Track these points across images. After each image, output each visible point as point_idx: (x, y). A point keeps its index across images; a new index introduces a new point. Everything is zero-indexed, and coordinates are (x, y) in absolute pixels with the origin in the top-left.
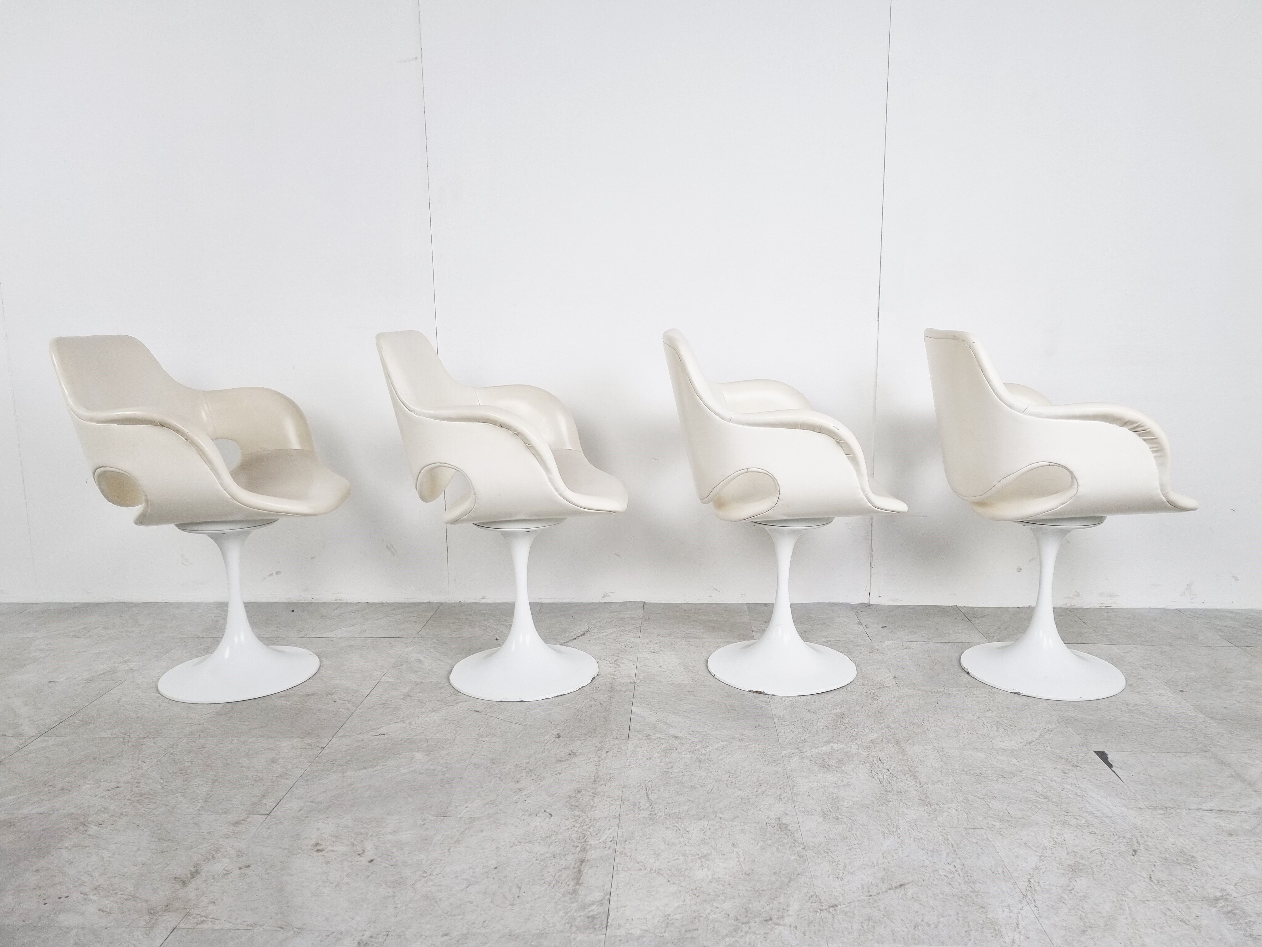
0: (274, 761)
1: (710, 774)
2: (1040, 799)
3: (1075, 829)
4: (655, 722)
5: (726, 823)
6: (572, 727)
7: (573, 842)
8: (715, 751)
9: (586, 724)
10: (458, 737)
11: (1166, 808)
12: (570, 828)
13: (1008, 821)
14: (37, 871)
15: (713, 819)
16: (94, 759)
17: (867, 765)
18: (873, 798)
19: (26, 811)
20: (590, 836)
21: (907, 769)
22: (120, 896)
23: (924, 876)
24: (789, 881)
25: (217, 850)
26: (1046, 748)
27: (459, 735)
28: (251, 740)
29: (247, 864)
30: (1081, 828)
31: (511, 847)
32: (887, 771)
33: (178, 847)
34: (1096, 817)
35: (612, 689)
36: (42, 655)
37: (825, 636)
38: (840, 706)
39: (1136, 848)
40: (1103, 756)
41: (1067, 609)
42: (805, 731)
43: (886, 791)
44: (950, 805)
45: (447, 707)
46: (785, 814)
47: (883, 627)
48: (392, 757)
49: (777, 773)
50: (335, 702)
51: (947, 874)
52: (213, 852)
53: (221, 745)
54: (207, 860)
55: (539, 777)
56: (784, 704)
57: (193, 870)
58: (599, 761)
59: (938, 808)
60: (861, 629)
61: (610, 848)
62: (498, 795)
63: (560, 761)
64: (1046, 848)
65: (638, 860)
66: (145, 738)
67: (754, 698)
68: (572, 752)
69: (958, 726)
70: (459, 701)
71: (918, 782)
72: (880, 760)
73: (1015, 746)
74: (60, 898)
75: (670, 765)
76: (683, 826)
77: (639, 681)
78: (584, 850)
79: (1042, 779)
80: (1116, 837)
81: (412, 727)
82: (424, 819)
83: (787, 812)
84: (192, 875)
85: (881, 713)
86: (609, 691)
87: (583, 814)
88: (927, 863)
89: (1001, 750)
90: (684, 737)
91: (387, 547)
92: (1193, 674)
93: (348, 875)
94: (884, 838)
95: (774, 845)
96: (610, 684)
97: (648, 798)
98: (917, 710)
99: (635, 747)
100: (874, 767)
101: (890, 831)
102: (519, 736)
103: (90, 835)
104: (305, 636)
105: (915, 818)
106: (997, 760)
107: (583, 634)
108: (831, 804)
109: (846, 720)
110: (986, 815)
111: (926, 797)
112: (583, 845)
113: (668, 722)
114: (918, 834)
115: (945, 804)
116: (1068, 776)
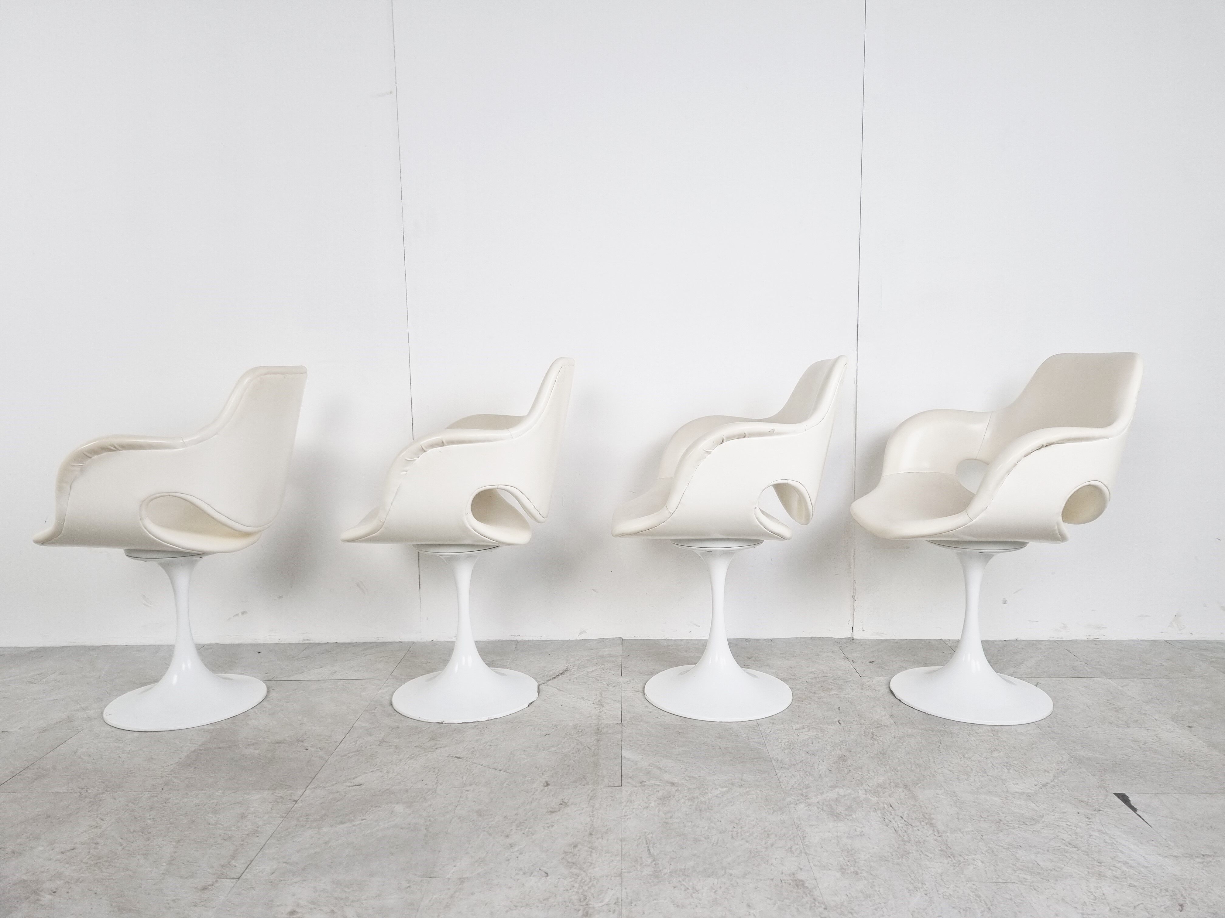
0: (243, 817)
1: (713, 825)
2: (1068, 848)
3: (1112, 881)
4: (648, 767)
5: (738, 880)
6: (561, 774)
7: (574, 905)
8: (715, 798)
9: (575, 769)
10: (440, 787)
11: (1203, 856)
12: (569, 889)
13: (1039, 873)
15: (723, 876)
16: (49, 816)
17: (879, 812)
18: (892, 850)
20: (591, 897)
21: (921, 816)
26: (1063, 790)
27: (441, 784)
28: (218, 794)
30: (1117, 880)
31: (507, 911)
32: (901, 818)
34: (1132, 867)
35: (598, 731)
37: (812, 672)
38: (839, 748)
39: (1181, 902)
40: (1124, 798)
41: (1055, 641)
42: (807, 775)
43: (903, 841)
44: (974, 856)
45: (427, 753)
46: (799, 869)
47: (870, 662)
48: (370, 810)
49: (784, 822)
50: (307, 750)
53: (185, 800)
55: (530, 830)
56: (780, 745)
58: (593, 811)
59: (962, 860)
60: (847, 665)
61: (614, 911)
62: (487, 852)
63: (552, 812)
64: (1086, 904)
66: (103, 793)
67: (748, 739)
68: (563, 802)
69: (966, 767)
70: (439, 746)
71: (936, 830)
72: (891, 806)
73: (1030, 789)
75: (669, 815)
76: (691, 884)
77: (626, 722)
78: (586, 914)
79: (1066, 826)
80: (1158, 890)
81: (390, 776)
82: (409, 881)
83: (801, 867)
85: (883, 755)
86: (595, 733)
87: (582, 873)
89: (1016, 794)
90: (680, 783)
91: (358, 585)
92: (1196, 708)
94: (910, 895)
95: (792, 905)
96: (596, 726)
97: (650, 853)
98: (921, 751)
99: (630, 795)
100: (886, 815)
101: (915, 888)
102: (505, 785)
103: (42, 905)
104: (273, 680)
105: (940, 871)
106: (1015, 805)
107: (563, 673)
108: (847, 856)
109: (849, 763)
110: (1015, 867)
111: (948, 847)
112: (585, 908)
113: (661, 766)
114: (945, 890)
115: (969, 856)
116: (1092, 822)
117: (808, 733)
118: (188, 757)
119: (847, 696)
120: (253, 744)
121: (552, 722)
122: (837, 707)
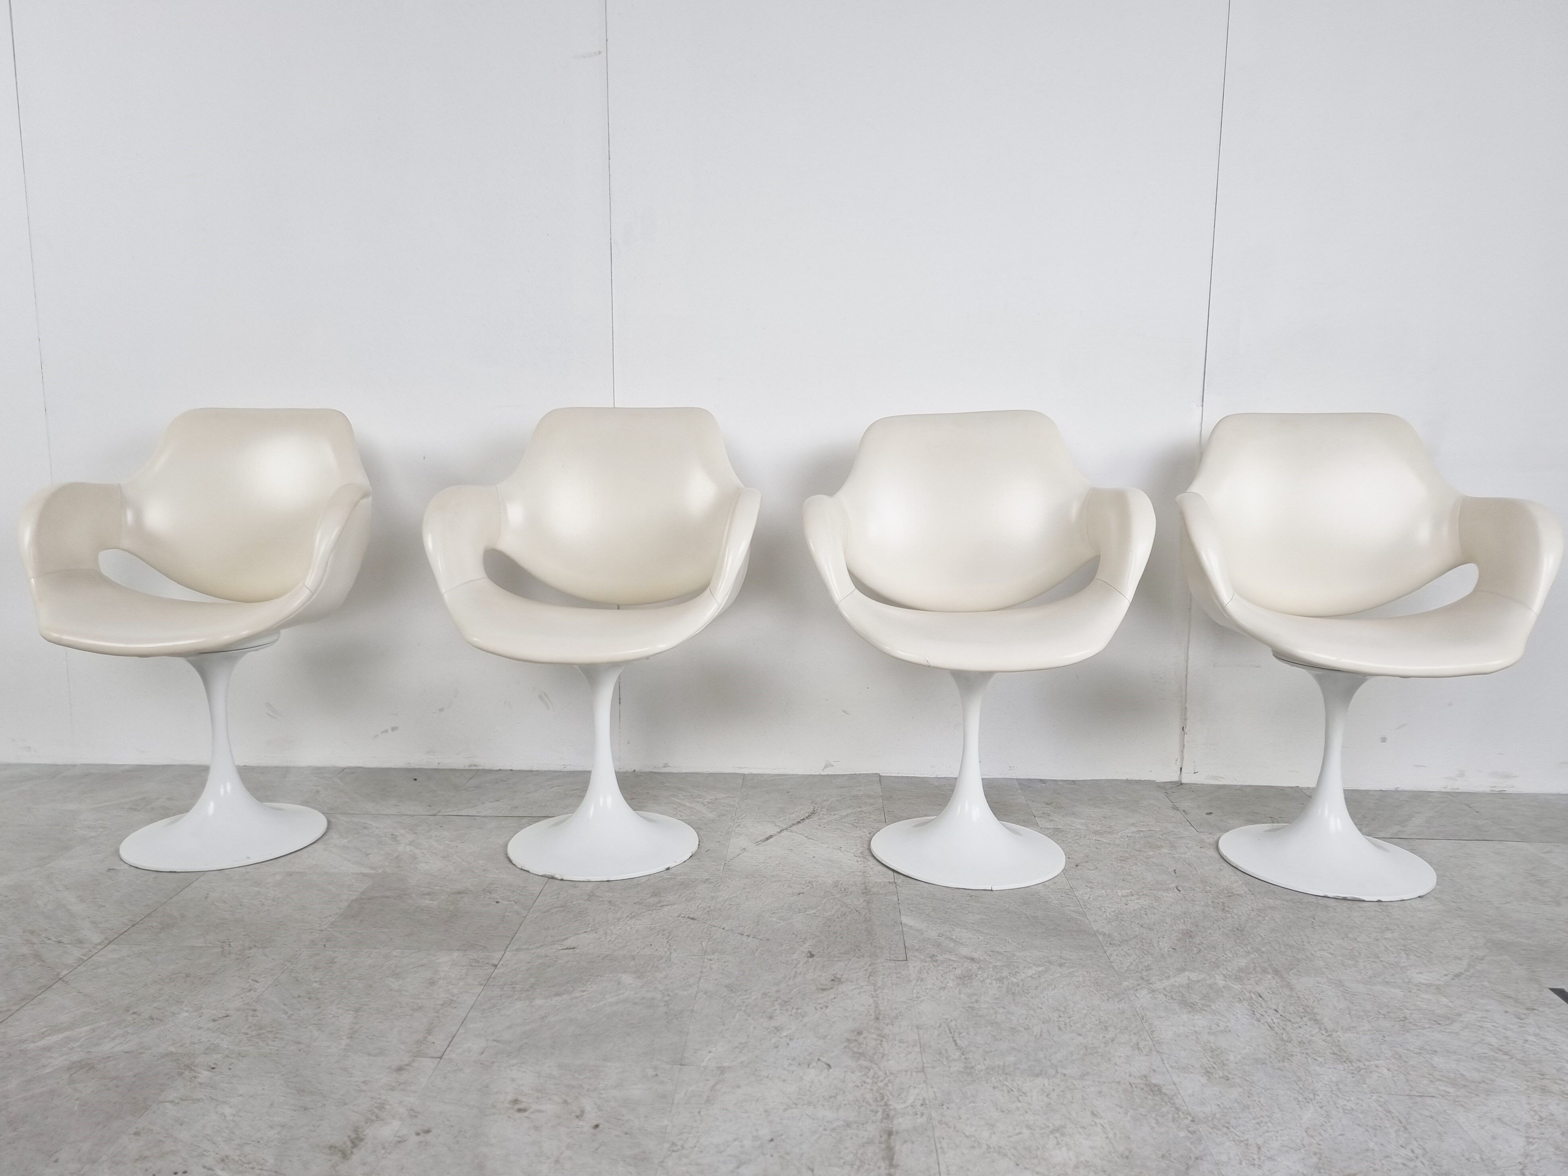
0: (432, 982)
1: (1032, 1012)
2: (1498, 1056)
3: (1560, 1098)
4: (937, 938)
5: (1074, 1082)
6: (826, 943)
7: (870, 1105)
8: (1030, 979)
9: (844, 938)
10: (674, 955)
12: (860, 1085)
13: (1465, 1086)
14: (137, 1134)
15: (1054, 1076)
16: (188, 976)
17: (1245, 1003)
18: (1269, 1051)
19: (107, 1047)
20: (891, 1097)
21: (1301, 1010)
22: (259, 1171)
23: (1374, 1164)
24: (1187, 1169)
25: (381, 1107)
26: (1483, 983)
27: (675, 950)
28: (395, 953)
29: (425, 1128)
31: (785, 1110)
32: (1275, 1012)
33: (325, 1102)
35: (866, 891)
36: (93, 834)
37: (1133, 824)
38: (1182, 921)
40: (1563, 995)
41: (1448, 793)
42: (1146, 954)
43: (1282, 1040)
44: (1377, 1062)
45: (650, 912)
46: (1152, 1071)
47: (1208, 814)
48: (591, 980)
49: (1123, 1012)
50: (498, 902)
51: (1405, 1162)
52: (376, 1110)
53: (356, 960)
54: (369, 1121)
55: (799, 1011)
57: (353, 1136)
58: (875, 990)
59: (1363, 1067)
60: (1178, 816)
61: (922, 1114)
62: (748, 1036)
64: (1530, 1126)
65: (967, 1133)
66: (251, 948)
67: (1062, 907)
68: (835, 977)
69: (1351, 950)
70: (665, 904)
71: (1323, 1028)
72: (1260, 997)
73: (1439, 980)
74: (176, 1173)
75: (974, 998)
76: (1015, 1085)
77: (900, 881)
78: (887, 1117)
79: (1492, 1027)
81: (609, 938)
82: (655, 1068)
83: (1155, 1068)
84: (353, 1142)
85: (1241, 931)
87: (874, 1066)
88: (1372, 1145)
89: (1422, 986)
90: (981, 958)
91: (540, 697)
93: (569, 1147)
94: (1301, 1108)
95: (1150, 1115)
96: (862, 884)
97: (956, 1044)
98: (1290, 927)
99: (920, 972)
100: (1255, 1007)
101: (1306, 1099)
102: (757, 954)
103: (200, 1084)
104: (439, 814)
105: (1334, 1079)
106: (1421, 1000)
107: (809, 816)
108: (1211, 1057)
109: (1197, 940)
110: (1431, 1077)
111: (1341, 1050)
112: (885, 1109)
113: (954, 937)
114: (1345, 1102)
115: (1370, 1061)
116: (1526, 1024)
117: (1138, 901)
118: (349, 906)
119: (1183, 856)
120: (429, 894)
121: (805, 878)
122: (1172, 869)
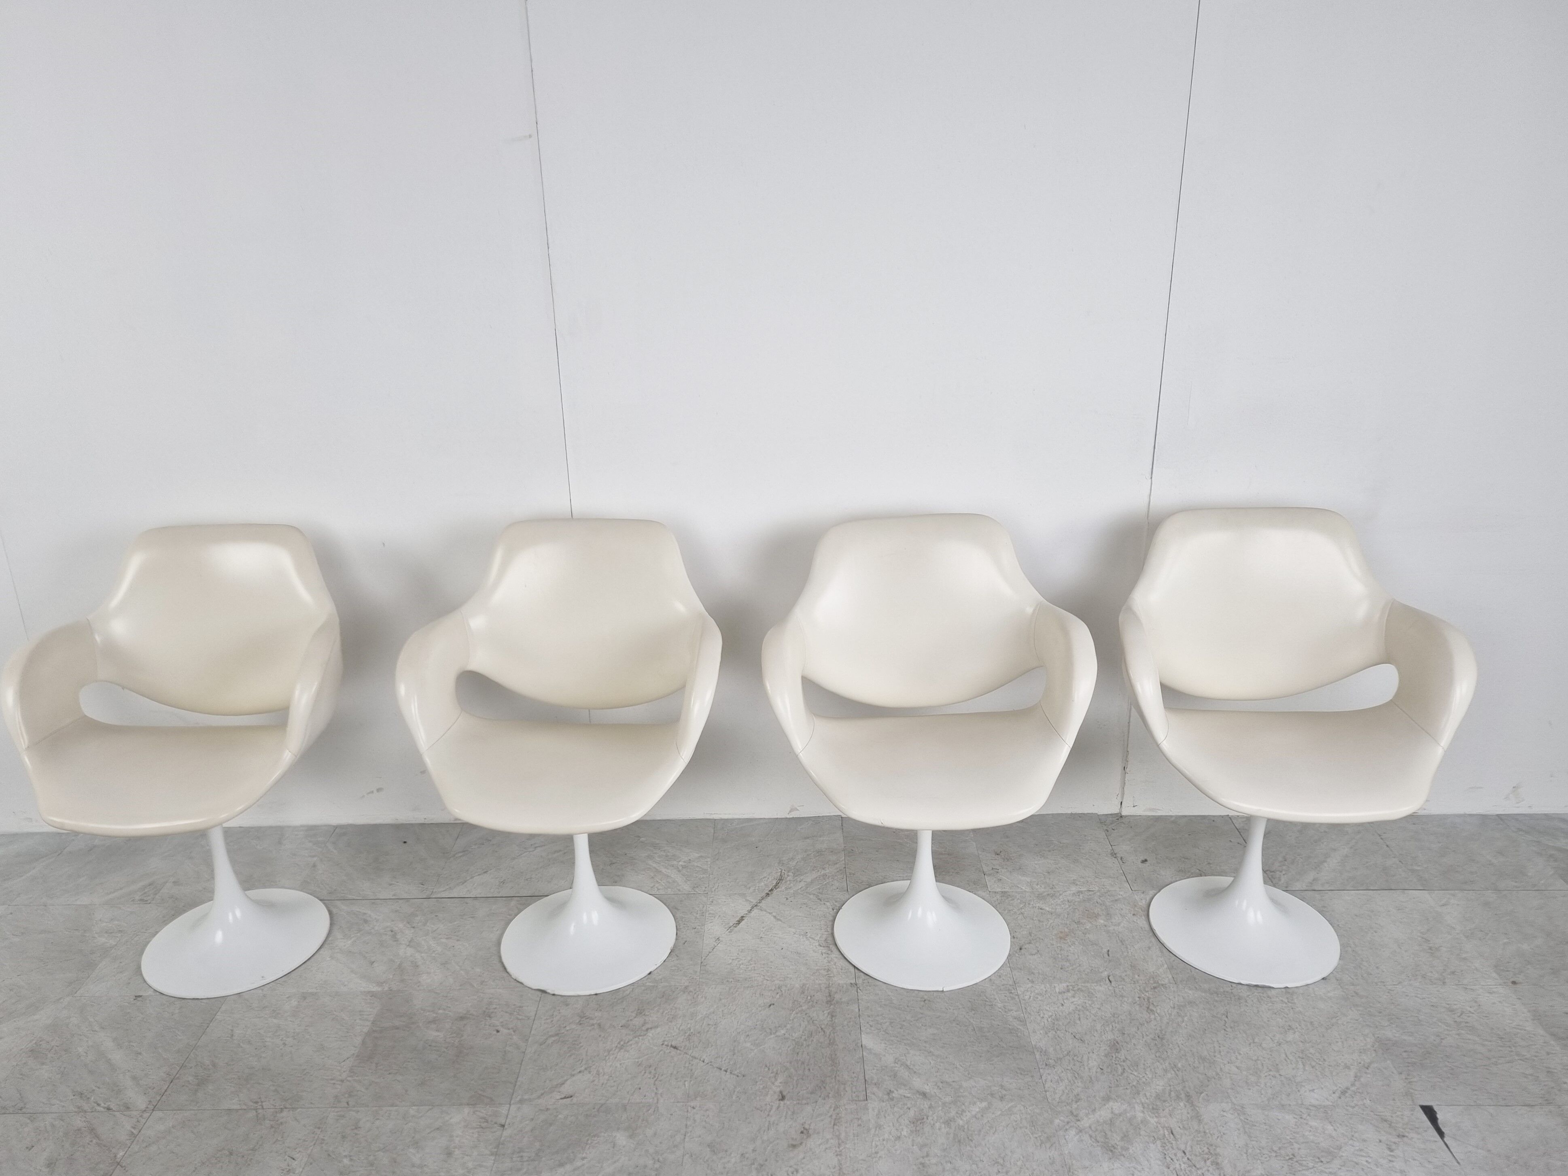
0: (449, 1153)
4: (893, 1065)
6: (795, 1079)
8: (974, 1120)
9: (811, 1070)
10: (661, 1101)
16: (231, 1153)
17: (1159, 1144)
21: (1206, 1151)
26: (1365, 1102)
27: (661, 1095)
28: (412, 1113)
32: (1183, 1155)
35: (830, 999)
36: (112, 942)
37: (1074, 879)
38: (1111, 1027)
40: (1430, 1112)
42: (1076, 1078)
45: (637, 1039)
47: (1143, 862)
48: (589, 1142)
49: (1053, 1163)
50: (498, 1031)
53: (378, 1123)
56: (1043, 1024)
58: (839, 1145)
60: (1116, 866)
63: (792, 1147)
66: (282, 1110)
67: (1006, 1012)
68: (804, 1128)
69: (1256, 1061)
70: (649, 1026)
72: (1172, 1134)
73: (1328, 1100)
75: (925, 1151)
77: (861, 981)
79: (1366, 1163)
81: (601, 1081)
85: (1162, 1039)
86: (827, 1002)
89: (1312, 1108)
90: (932, 1093)
92: (1525, 947)
96: (826, 988)
98: (1205, 1031)
99: (878, 1116)
100: (1166, 1148)
102: (734, 1098)
104: (432, 896)
106: (1310, 1129)
107: (776, 885)
109: (1122, 1055)
113: (908, 1063)
116: (1395, 1156)
117: (1073, 1000)
118: (364, 1043)
119: (1116, 929)
120: (434, 1021)
121: (775, 981)
122: (1105, 950)
